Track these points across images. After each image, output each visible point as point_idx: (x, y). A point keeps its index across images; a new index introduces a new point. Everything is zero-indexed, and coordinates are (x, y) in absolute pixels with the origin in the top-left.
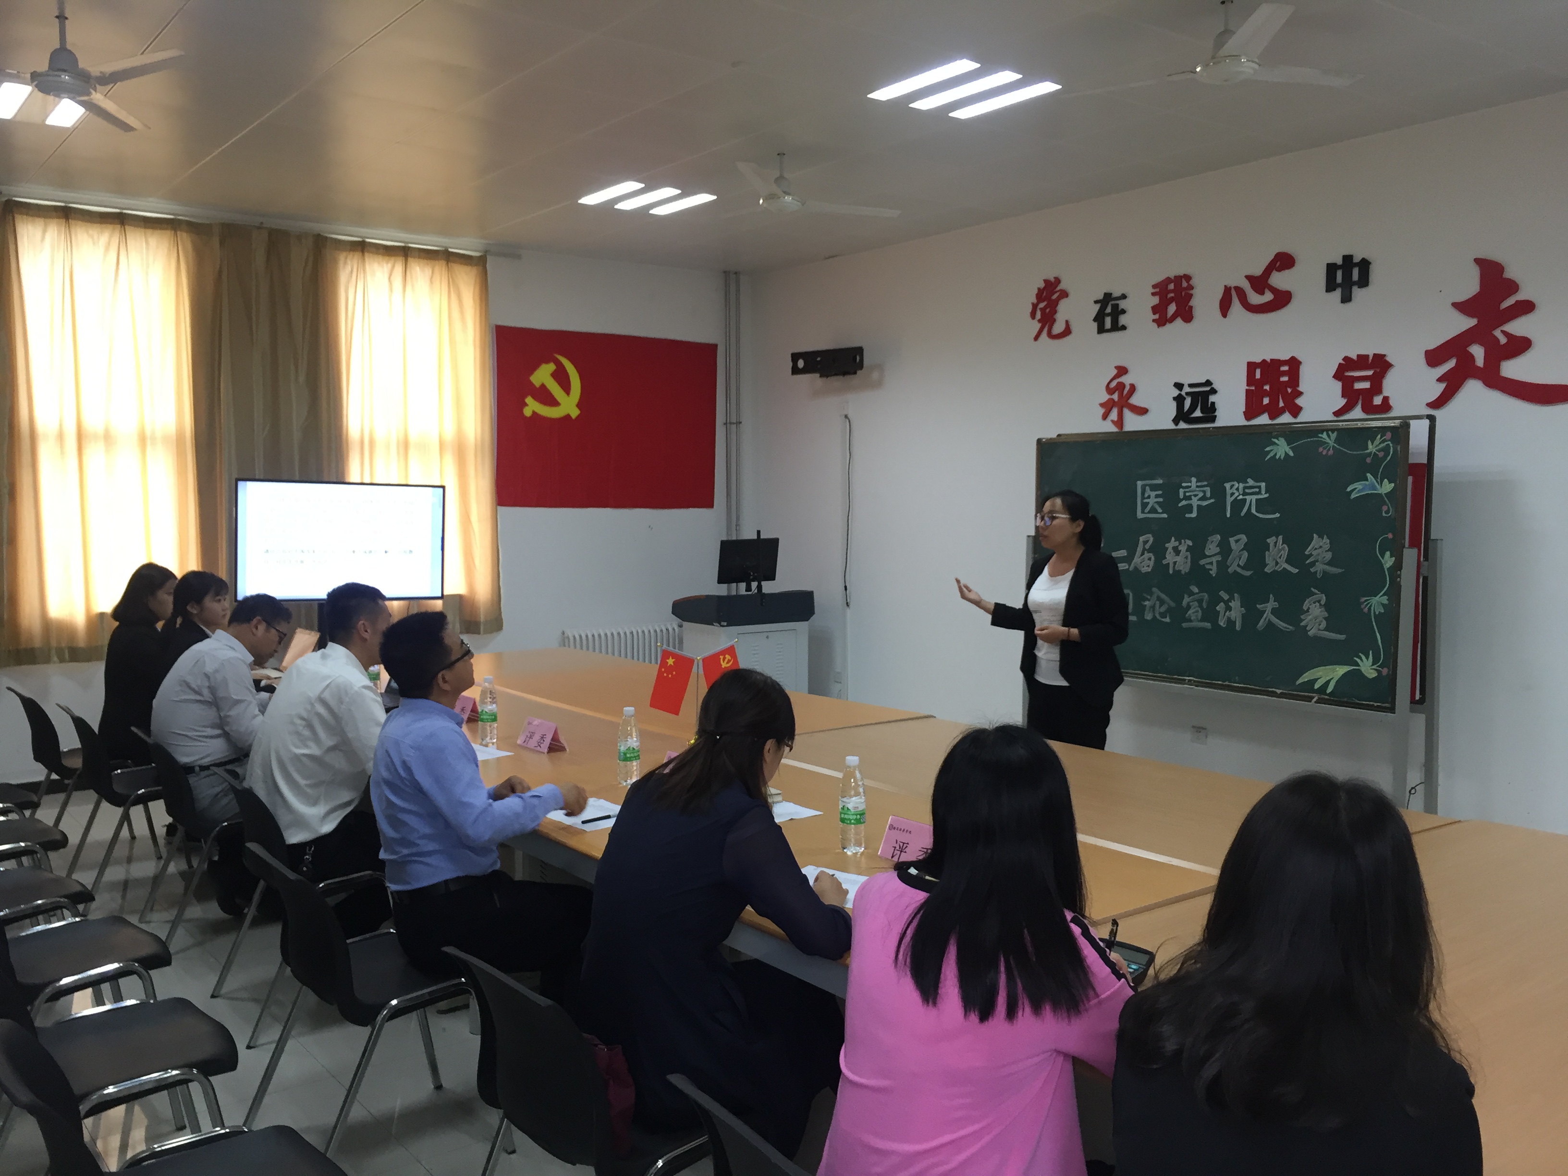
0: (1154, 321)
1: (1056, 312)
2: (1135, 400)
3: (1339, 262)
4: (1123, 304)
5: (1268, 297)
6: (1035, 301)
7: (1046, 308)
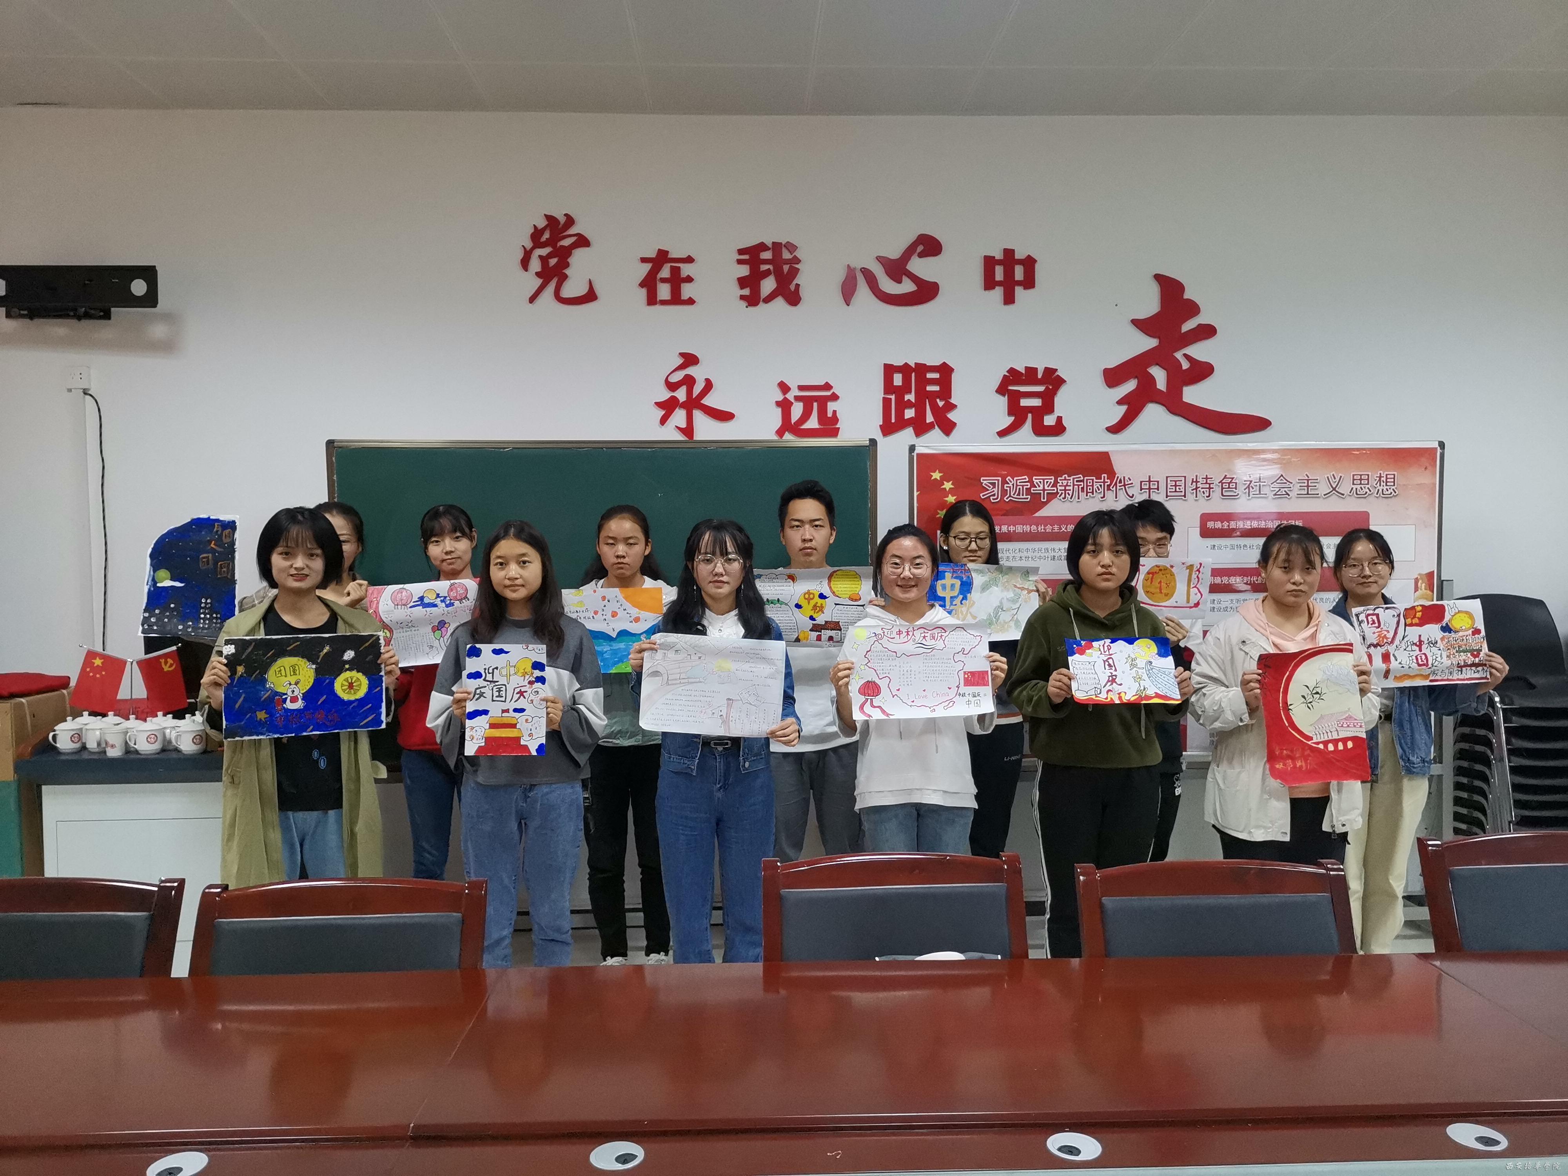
0: (742, 297)
1: (567, 265)
2: (709, 401)
3: (999, 256)
4: (686, 270)
5: (907, 287)
6: (529, 245)
7: (550, 256)
